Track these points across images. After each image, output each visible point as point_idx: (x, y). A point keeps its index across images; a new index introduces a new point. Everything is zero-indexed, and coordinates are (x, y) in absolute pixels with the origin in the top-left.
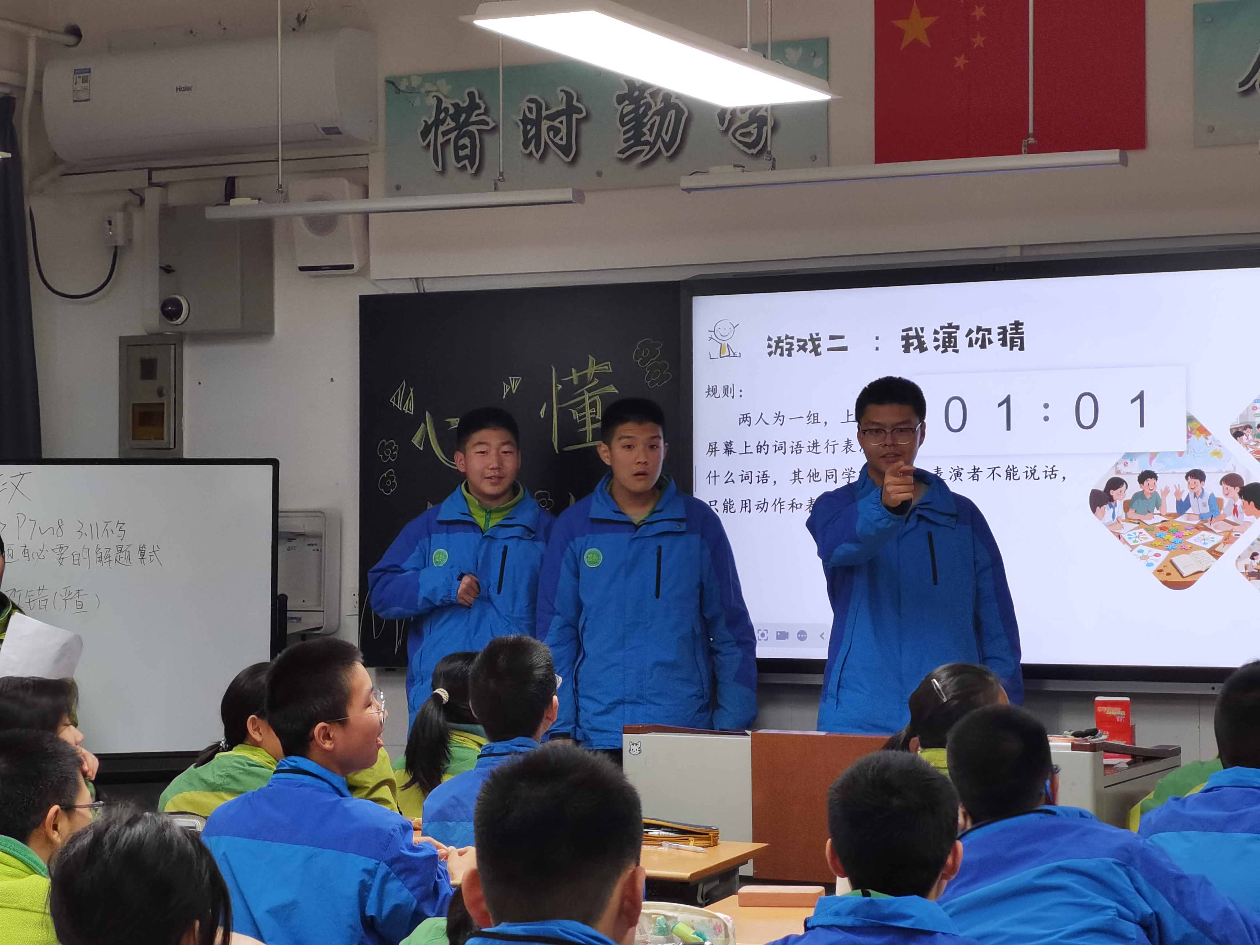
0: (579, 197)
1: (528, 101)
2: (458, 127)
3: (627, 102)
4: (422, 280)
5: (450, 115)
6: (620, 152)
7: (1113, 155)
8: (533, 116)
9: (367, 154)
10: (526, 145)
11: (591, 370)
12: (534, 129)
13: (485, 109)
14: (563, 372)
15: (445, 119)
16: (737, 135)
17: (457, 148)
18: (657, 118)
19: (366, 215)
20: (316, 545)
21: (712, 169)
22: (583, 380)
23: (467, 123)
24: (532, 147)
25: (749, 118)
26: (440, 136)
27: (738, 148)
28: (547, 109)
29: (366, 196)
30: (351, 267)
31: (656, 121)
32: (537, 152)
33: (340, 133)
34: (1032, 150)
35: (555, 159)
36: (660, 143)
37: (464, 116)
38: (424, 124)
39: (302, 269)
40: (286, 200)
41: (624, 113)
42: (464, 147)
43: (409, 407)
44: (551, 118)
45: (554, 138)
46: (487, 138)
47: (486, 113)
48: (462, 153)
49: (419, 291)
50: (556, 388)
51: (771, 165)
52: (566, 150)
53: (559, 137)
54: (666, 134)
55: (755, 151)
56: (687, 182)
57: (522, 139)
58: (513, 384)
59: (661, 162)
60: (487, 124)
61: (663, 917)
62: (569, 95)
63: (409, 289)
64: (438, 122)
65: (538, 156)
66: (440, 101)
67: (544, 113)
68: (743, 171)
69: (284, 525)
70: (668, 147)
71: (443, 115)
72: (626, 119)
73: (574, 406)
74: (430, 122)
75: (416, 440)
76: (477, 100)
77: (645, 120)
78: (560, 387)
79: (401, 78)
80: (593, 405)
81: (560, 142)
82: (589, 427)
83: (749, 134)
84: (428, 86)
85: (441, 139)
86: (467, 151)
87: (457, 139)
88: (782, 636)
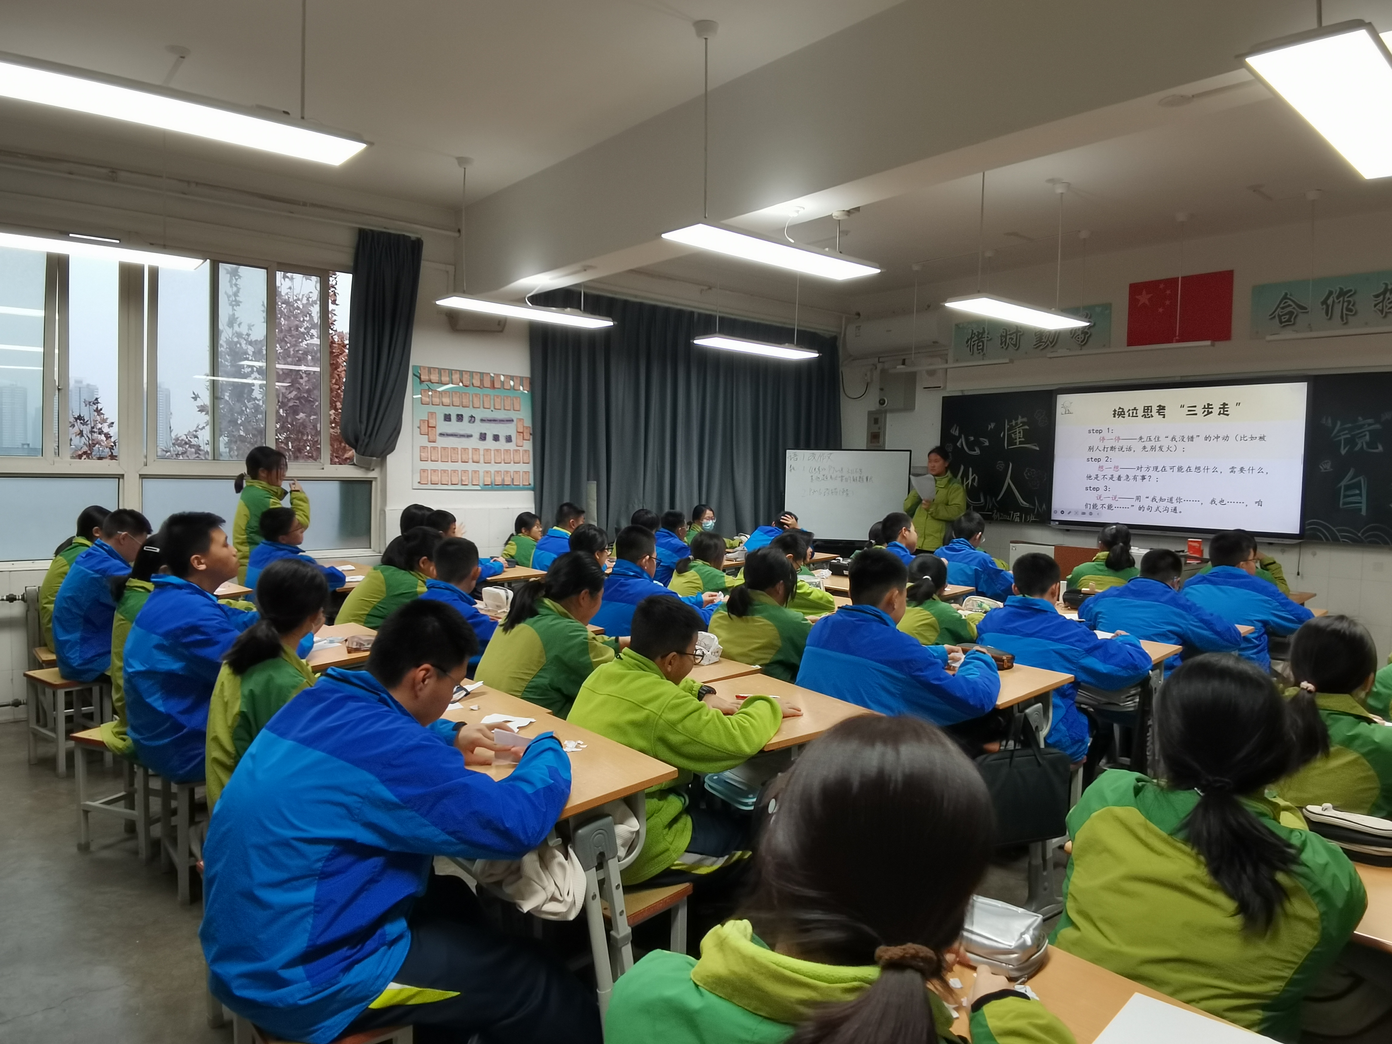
0: (1012, 361)
2: (979, 339)
4: (964, 391)
5: (976, 335)
6: (1034, 346)
7: (1208, 343)
8: (1004, 334)
9: (948, 350)
10: (1001, 344)
11: (1020, 420)
12: (1004, 339)
14: (1010, 421)
15: (974, 336)
17: (978, 346)
19: (946, 369)
22: (1017, 424)
23: (981, 337)
24: (1003, 345)
25: (1081, 332)
30: (940, 387)
31: (1047, 334)
32: (1005, 346)
33: (938, 343)
34: (1178, 341)
35: (1011, 349)
36: (1048, 342)
37: (980, 335)
38: (967, 338)
39: (925, 388)
41: (1036, 332)
43: (957, 433)
44: (1010, 334)
45: (1011, 341)
46: (988, 343)
47: (988, 334)
48: (979, 348)
49: (963, 394)
50: (1007, 427)
52: (1015, 345)
53: (1013, 341)
56: (1050, 355)
57: (1000, 342)
58: (992, 426)
59: (1048, 349)
60: (988, 337)
63: (960, 394)
64: (972, 338)
65: (1005, 348)
66: (973, 331)
67: (1008, 333)
68: (1070, 350)
69: (912, 469)
72: (1037, 334)
73: (1013, 433)
74: (969, 338)
75: (958, 444)
79: (960, 323)
80: (1020, 433)
81: (1013, 343)
82: (1018, 440)
83: (1081, 338)
84: (969, 326)
85: (972, 343)
86: (981, 347)
87: (978, 343)
88: (1084, 513)
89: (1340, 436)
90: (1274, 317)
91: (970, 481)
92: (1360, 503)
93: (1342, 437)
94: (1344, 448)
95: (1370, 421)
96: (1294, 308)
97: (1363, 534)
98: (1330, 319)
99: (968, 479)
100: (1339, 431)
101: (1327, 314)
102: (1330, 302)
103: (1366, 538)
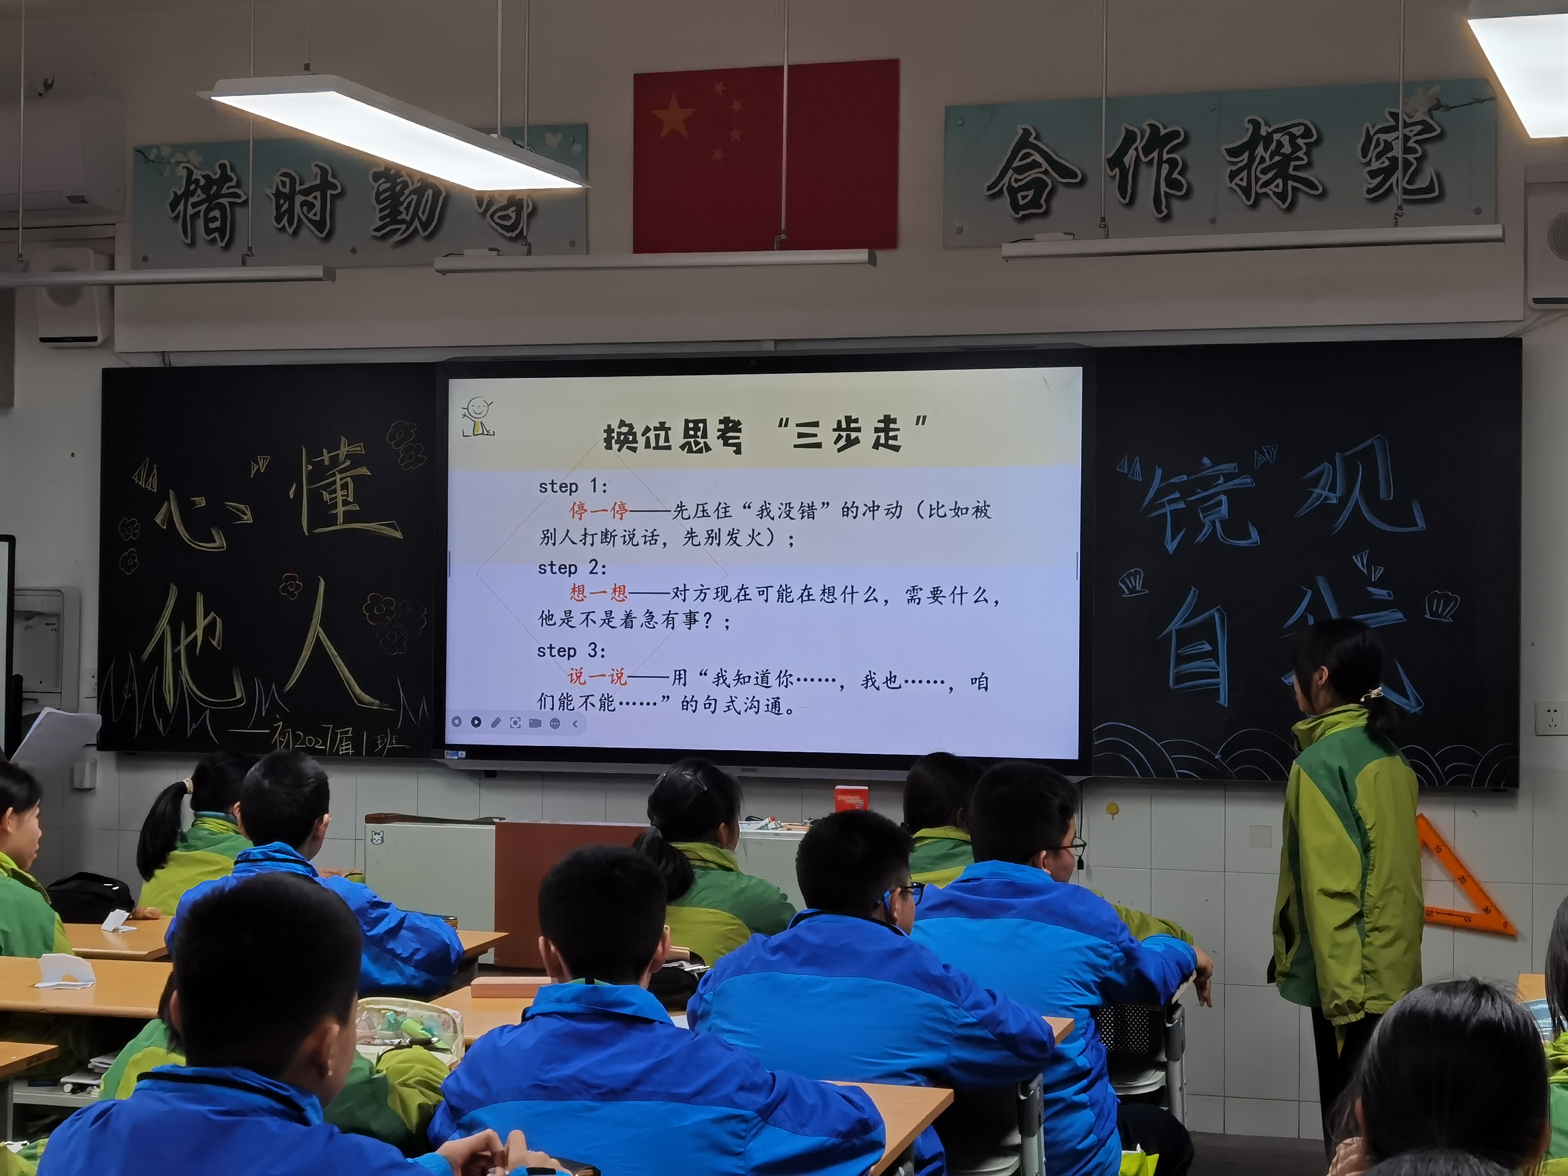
0: (330, 275)
1: (281, 175)
2: (210, 199)
3: (383, 180)
4: (168, 355)
5: (202, 188)
6: (374, 230)
7: (862, 255)
8: (287, 190)
9: (114, 224)
10: (278, 219)
11: (343, 451)
12: (287, 204)
13: (238, 182)
14: (315, 452)
15: (195, 190)
16: (496, 218)
17: (207, 221)
18: (415, 197)
19: (111, 287)
20: (54, 624)
21: (467, 252)
22: (335, 460)
23: (218, 195)
24: (285, 221)
25: (507, 201)
26: (189, 207)
27: (496, 230)
28: (300, 185)
29: (112, 267)
30: (94, 339)
31: (412, 200)
32: (290, 226)
33: (85, 202)
34: (784, 246)
35: (308, 233)
36: (416, 223)
37: (215, 188)
38: (172, 195)
39: (43, 340)
40: (26, 269)
41: (381, 189)
42: (215, 219)
43: (152, 486)
44: (306, 192)
45: (308, 213)
46: (239, 211)
47: (238, 185)
48: (212, 226)
49: (164, 364)
50: (306, 468)
51: (526, 250)
52: (320, 225)
53: (313, 212)
54: (423, 213)
55: (513, 235)
56: (442, 263)
57: (275, 214)
58: (261, 464)
59: (418, 241)
60: (239, 196)
61: (392, 1012)
62: (324, 171)
63: (155, 362)
64: (188, 193)
65: (290, 231)
66: (190, 172)
67: (298, 188)
68: (499, 255)
69: (20, 604)
70: (425, 225)
71: (192, 187)
72: (382, 197)
73: (325, 487)
74: (179, 193)
75: (158, 520)
76: (229, 173)
77: (402, 199)
78: (310, 467)
79: (151, 148)
80: (345, 486)
81: (314, 218)
82: (340, 509)
83: (507, 217)
84: (179, 157)
85: (190, 211)
86: (217, 224)
87: (208, 211)
88: (535, 723)
89: (1162, 505)
90: (1001, 191)
91: (199, 632)
92: (1216, 675)
93: (1168, 509)
94: (1173, 539)
95: (1229, 467)
96: (1046, 172)
97: (1224, 754)
98: (1131, 203)
99: (191, 628)
100: (1160, 494)
101: (1123, 193)
102: (1129, 159)
103: (1232, 765)
